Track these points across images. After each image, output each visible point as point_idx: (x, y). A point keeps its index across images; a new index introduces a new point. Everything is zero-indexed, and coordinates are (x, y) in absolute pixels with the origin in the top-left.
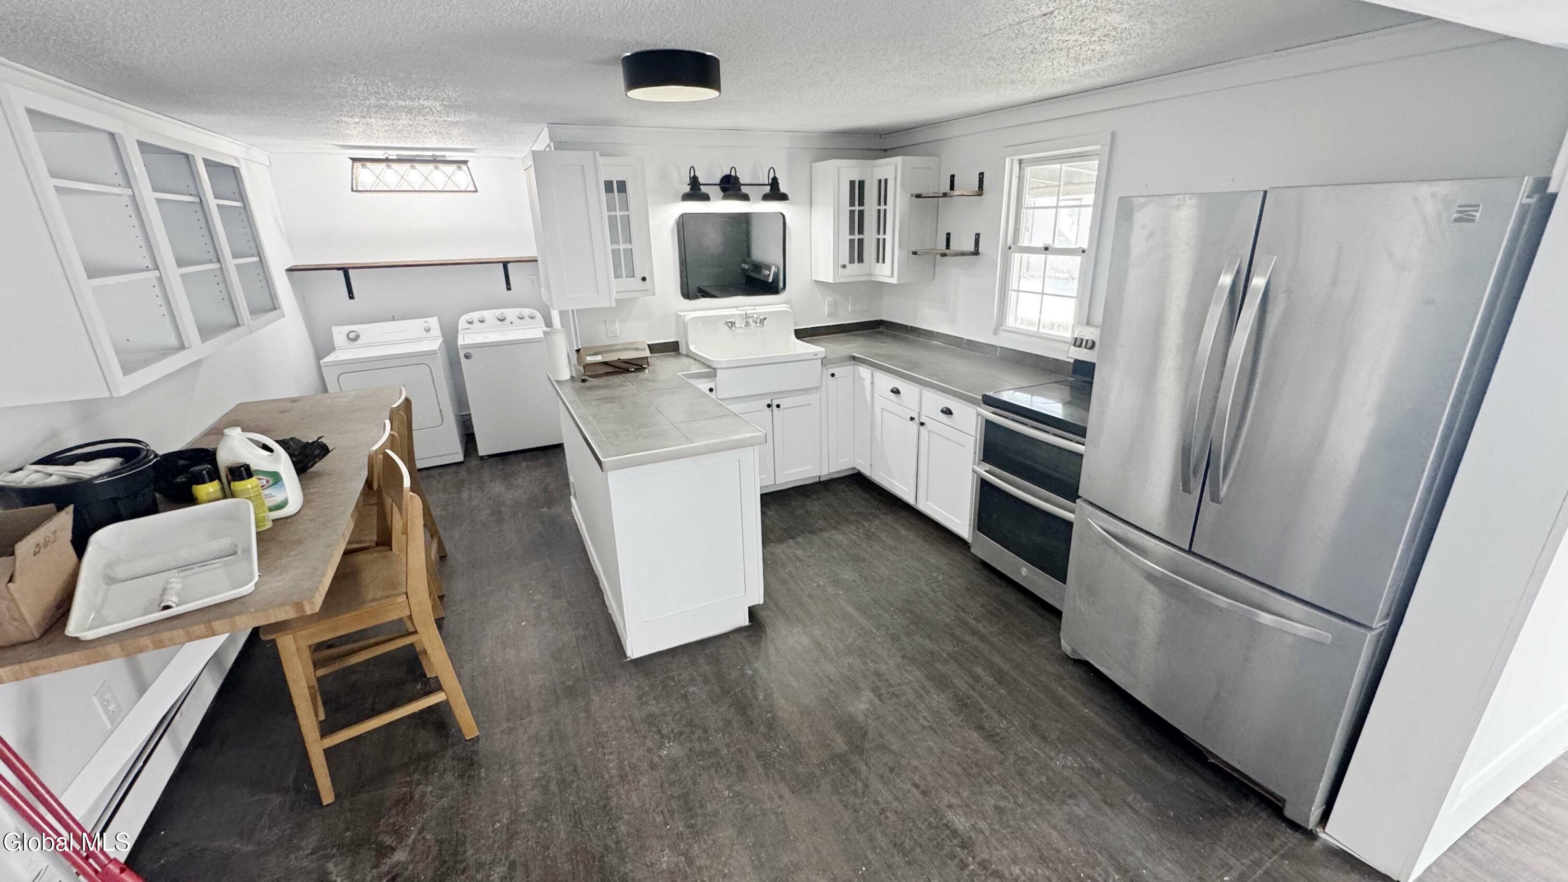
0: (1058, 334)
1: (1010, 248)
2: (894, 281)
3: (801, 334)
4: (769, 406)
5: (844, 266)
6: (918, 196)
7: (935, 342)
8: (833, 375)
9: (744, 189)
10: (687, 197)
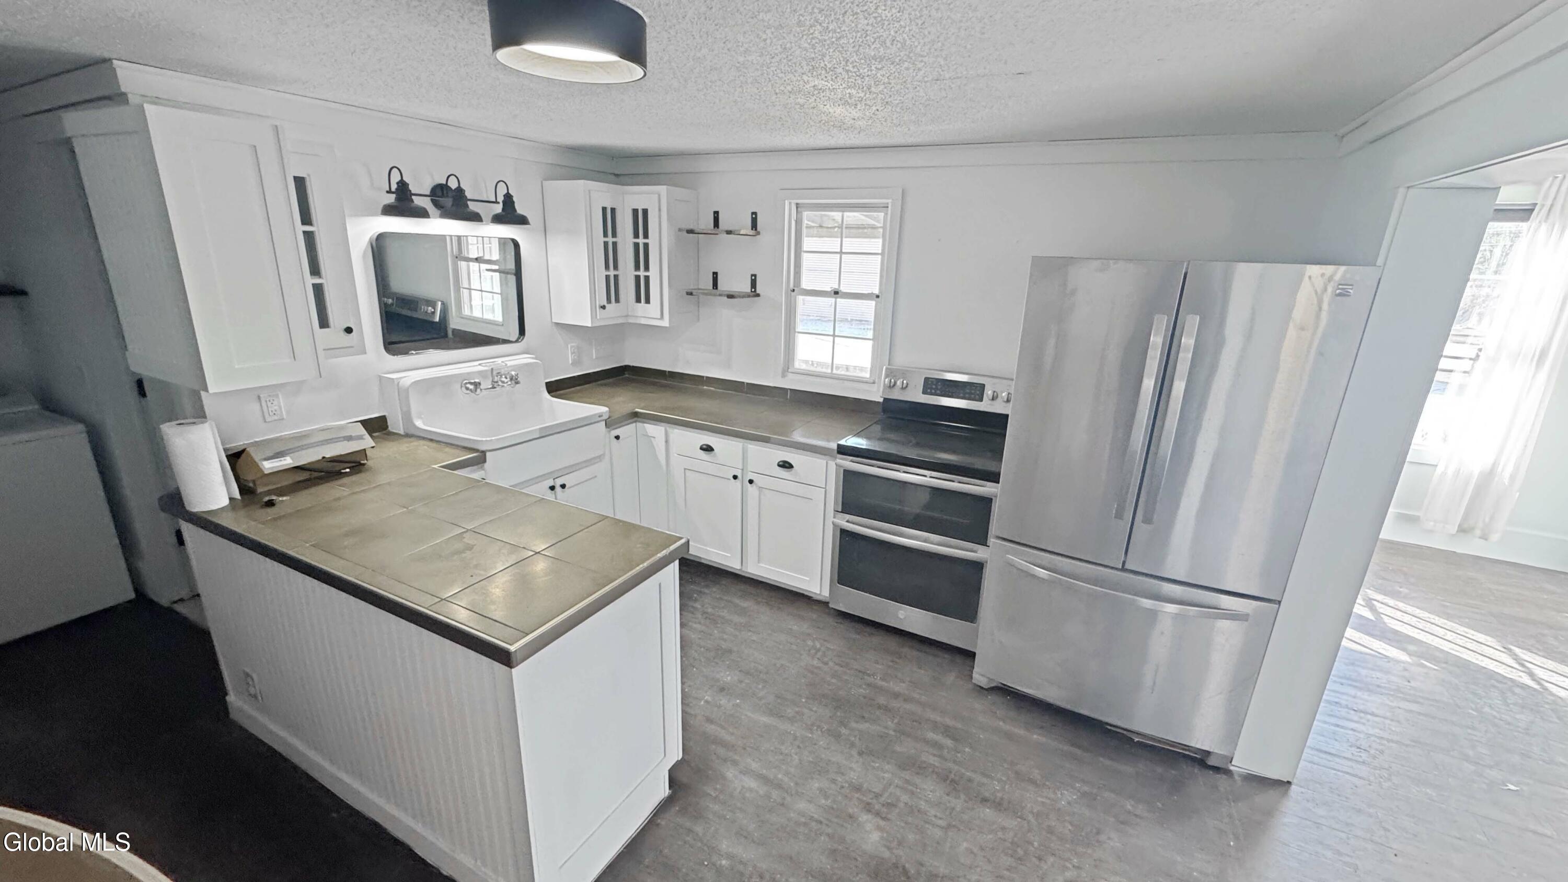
0: (855, 374)
1: (794, 290)
2: (665, 323)
3: (555, 388)
4: (552, 488)
5: (603, 307)
6: (690, 231)
7: (705, 387)
8: (617, 438)
9: (472, 206)
10: (389, 210)
